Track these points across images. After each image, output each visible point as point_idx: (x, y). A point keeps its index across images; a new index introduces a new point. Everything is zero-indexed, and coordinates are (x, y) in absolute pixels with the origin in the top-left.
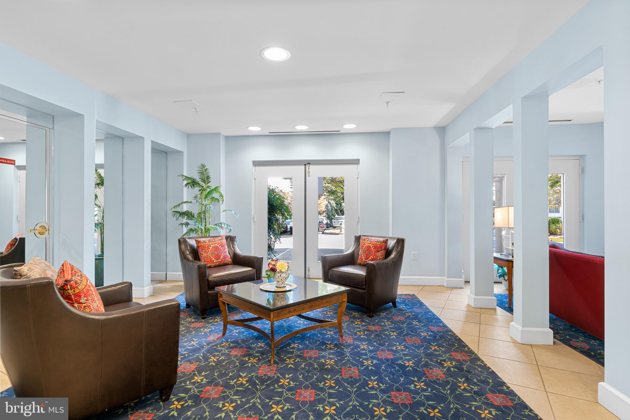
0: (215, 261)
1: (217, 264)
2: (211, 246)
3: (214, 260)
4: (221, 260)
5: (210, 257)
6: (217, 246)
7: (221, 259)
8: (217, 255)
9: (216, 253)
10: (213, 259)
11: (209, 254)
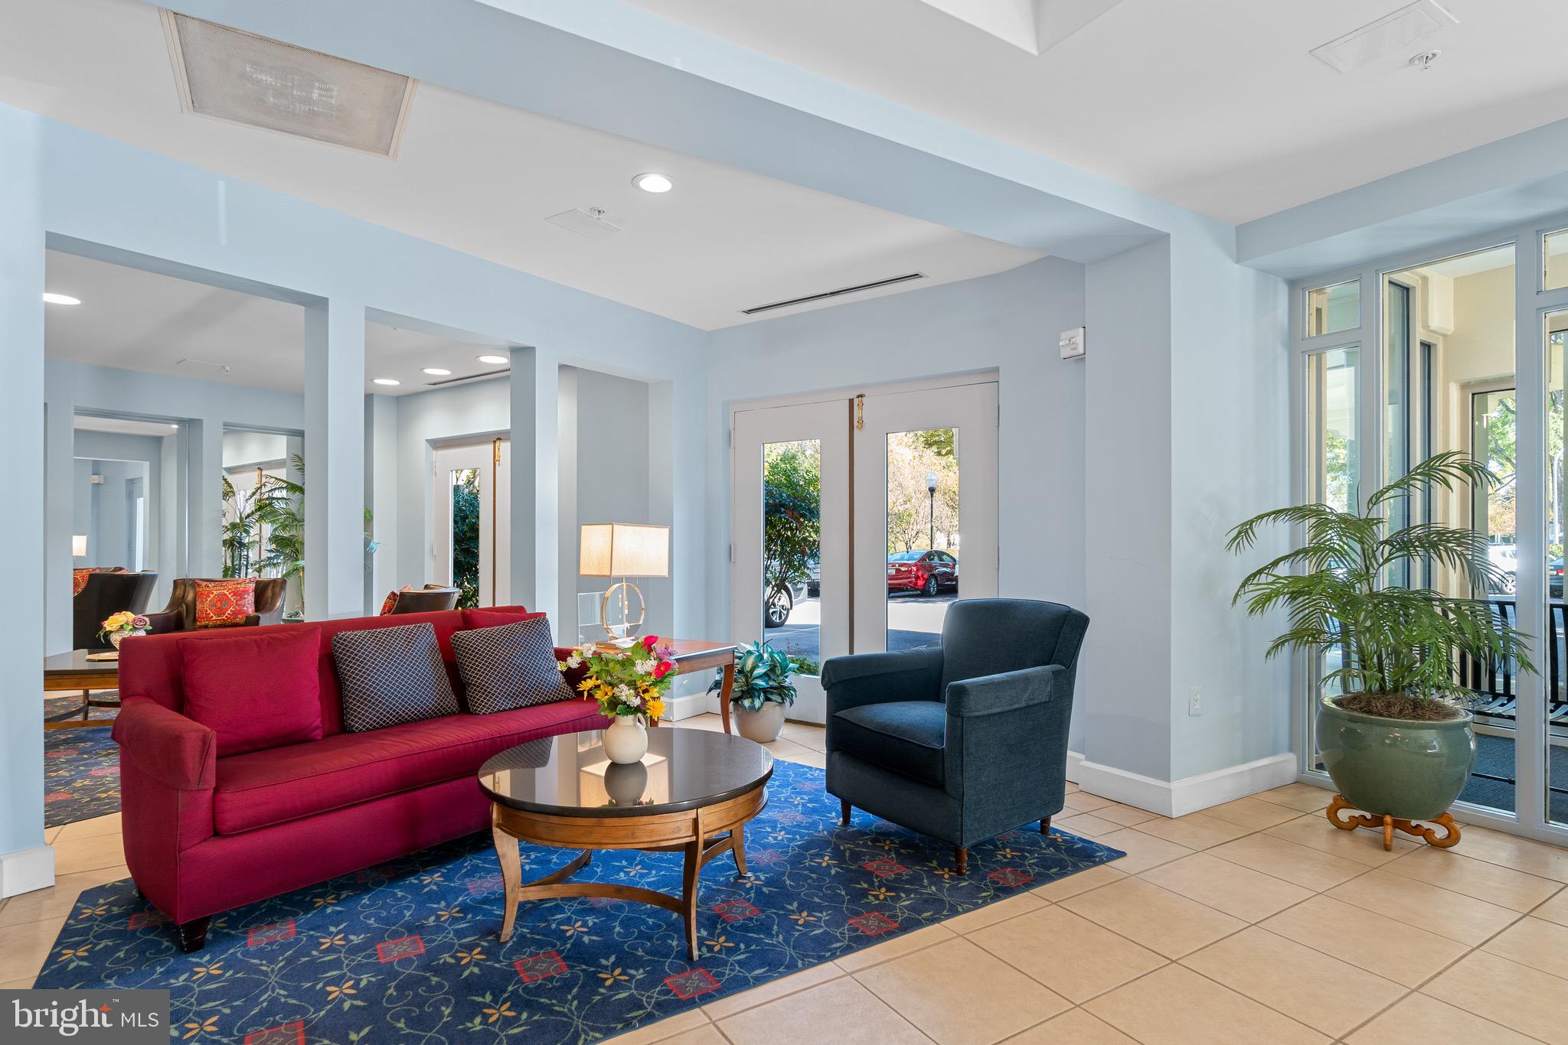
0: (214, 618)
1: (219, 623)
2: (212, 593)
3: (212, 617)
4: (226, 617)
5: (206, 611)
6: (225, 594)
7: (226, 614)
8: (219, 608)
9: (219, 604)
10: (212, 614)
11: (206, 606)
